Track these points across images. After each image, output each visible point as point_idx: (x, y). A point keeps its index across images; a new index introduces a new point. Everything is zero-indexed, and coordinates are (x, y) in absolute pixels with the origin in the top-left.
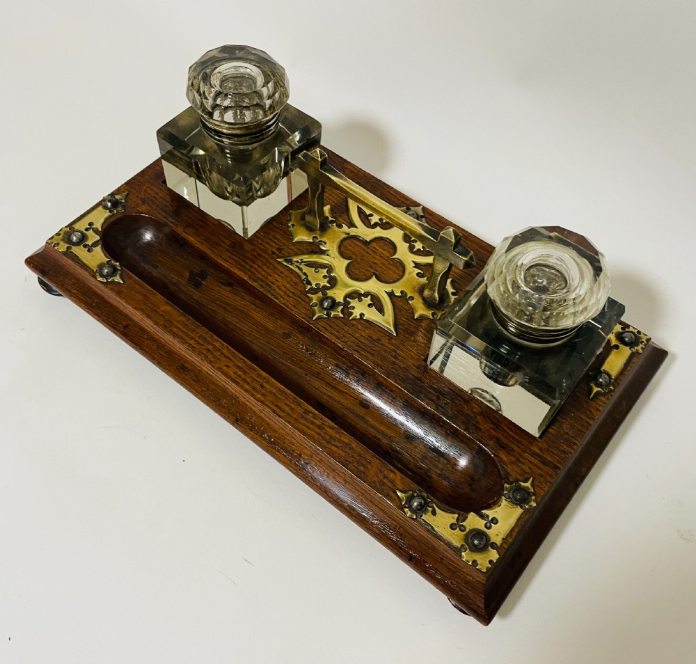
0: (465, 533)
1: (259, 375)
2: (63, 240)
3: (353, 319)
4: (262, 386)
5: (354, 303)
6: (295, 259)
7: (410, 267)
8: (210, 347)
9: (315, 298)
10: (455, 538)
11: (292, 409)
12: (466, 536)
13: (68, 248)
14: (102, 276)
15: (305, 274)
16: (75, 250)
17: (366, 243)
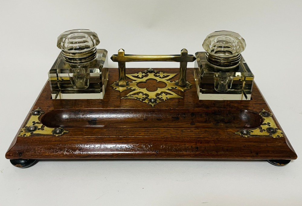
0: (266, 131)
1: (153, 130)
2: (26, 132)
3: (165, 100)
4: (159, 132)
5: (160, 96)
6: (127, 95)
7: (166, 81)
8: (126, 132)
9: (146, 101)
10: (265, 133)
11: (176, 132)
12: (267, 131)
13: (31, 133)
14: (57, 134)
15: (135, 97)
16: (34, 132)
17: (145, 82)
